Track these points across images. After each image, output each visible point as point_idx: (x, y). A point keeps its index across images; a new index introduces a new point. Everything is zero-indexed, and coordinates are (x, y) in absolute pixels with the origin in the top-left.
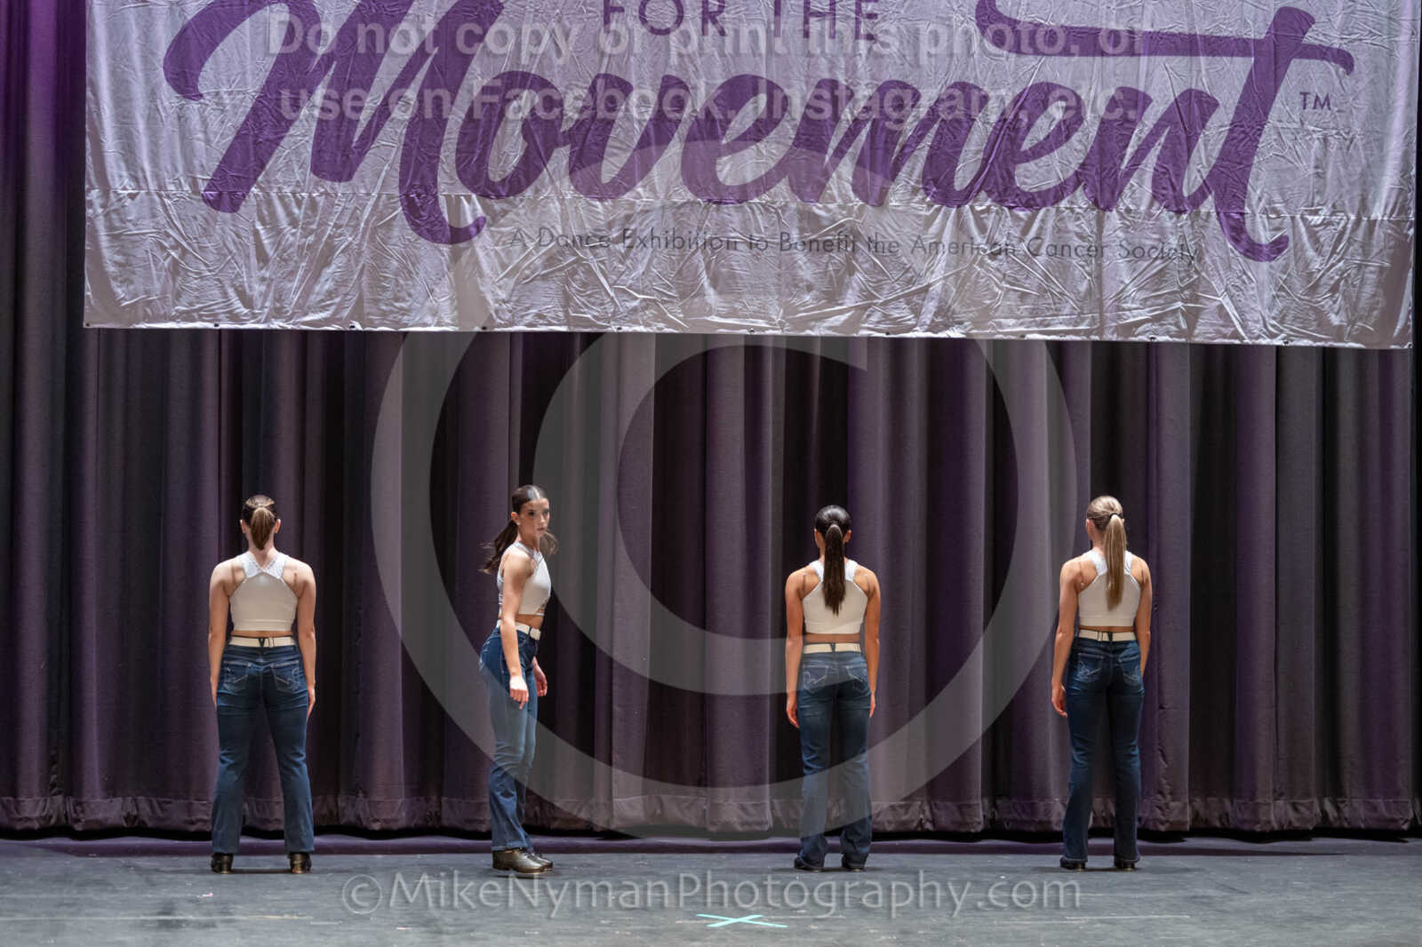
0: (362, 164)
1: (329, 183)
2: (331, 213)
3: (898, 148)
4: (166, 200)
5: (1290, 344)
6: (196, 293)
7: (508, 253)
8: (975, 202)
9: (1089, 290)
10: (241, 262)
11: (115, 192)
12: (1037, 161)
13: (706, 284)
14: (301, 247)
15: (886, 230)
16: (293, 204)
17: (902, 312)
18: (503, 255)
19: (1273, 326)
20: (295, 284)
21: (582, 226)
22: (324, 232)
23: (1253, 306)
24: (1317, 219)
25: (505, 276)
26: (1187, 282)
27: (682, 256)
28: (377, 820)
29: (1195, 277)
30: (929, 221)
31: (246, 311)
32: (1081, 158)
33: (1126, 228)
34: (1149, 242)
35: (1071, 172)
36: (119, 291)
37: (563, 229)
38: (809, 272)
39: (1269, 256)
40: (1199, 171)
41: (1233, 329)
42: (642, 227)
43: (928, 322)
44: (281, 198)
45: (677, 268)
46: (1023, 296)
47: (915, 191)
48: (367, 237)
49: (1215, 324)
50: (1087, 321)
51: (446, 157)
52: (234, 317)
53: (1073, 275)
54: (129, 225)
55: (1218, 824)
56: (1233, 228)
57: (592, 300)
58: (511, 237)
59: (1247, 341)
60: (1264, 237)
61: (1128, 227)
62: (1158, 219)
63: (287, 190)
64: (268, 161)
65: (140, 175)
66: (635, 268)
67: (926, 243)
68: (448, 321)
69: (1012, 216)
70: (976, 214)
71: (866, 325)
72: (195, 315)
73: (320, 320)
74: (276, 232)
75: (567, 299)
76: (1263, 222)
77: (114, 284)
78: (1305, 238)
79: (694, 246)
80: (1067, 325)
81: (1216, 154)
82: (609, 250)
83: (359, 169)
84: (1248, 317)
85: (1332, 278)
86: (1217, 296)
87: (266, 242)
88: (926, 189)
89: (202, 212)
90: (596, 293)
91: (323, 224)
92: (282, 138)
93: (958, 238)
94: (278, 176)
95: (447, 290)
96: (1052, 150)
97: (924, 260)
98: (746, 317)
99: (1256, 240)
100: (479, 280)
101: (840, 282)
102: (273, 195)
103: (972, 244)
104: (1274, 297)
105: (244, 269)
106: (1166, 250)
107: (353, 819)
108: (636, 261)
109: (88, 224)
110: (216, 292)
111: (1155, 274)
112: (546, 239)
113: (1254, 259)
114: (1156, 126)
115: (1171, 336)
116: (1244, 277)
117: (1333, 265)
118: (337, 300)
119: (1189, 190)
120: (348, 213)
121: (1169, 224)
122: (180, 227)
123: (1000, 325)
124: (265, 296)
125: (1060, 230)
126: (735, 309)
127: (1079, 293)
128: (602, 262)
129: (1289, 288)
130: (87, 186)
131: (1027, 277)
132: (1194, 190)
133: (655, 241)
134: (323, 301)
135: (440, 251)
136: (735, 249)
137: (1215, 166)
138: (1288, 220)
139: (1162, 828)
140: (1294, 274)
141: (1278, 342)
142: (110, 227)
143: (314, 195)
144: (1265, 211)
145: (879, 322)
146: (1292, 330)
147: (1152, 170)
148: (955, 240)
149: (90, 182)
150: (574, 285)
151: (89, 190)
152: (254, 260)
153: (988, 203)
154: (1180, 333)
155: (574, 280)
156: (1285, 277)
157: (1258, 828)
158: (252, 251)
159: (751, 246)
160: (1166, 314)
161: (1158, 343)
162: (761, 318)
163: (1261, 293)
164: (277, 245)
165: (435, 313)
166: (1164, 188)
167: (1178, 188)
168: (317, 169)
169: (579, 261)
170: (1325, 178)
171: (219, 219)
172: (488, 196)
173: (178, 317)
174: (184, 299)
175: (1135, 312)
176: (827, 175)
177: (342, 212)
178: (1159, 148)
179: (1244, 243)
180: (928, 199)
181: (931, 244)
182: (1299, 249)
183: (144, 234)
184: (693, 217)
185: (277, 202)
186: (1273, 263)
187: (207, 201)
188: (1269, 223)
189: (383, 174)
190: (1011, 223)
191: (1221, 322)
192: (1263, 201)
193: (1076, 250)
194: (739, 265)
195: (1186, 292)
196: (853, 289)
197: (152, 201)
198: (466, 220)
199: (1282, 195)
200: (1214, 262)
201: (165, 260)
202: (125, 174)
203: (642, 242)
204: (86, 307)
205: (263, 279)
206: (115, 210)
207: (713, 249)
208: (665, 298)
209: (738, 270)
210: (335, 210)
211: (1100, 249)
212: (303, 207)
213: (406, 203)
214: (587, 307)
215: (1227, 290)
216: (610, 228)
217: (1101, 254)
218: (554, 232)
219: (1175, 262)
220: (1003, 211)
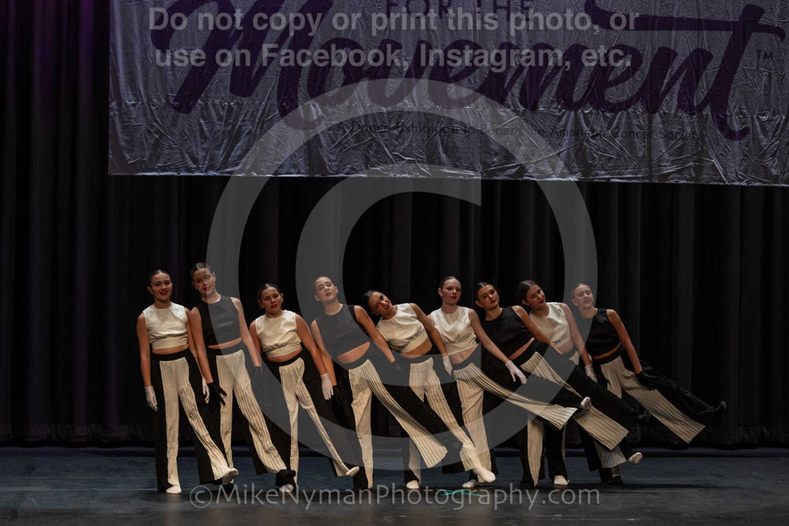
0: (257, 88)
1: (239, 97)
2: (240, 114)
3: (543, 79)
4: (152, 107)
5: (750, 185)
6: (168, 157)
7: (336, 135)
8: (585, 108)
9: (644, 156)
10: (192, 140)
11: (126, 104)
12: (617, 87)
13: (441, 152)
14: (224, 132)
15: (537, 123)
16: (220, 109)
18: (333, 136)
19: (741, 175)
20: (221, 152)
21: (375, 121)
22: (237, 123)
23: (731, 164)
24: (765, 118)
25: (334, 147)
26: (695, 151)
27: (429, 137)
30: (560, 118)
31: (195, 166)
32: (639, 85)
33: (663, 123)
34: (675, 130)
35: (635, 93)
36: (127, 155)
37: (365, 122)
38: (496, 146)
39: (739, 138)
40: (702, 92)
41: (719, 177)
42: (408, 121)
44: (214, 105)
45: (426, 143)
46: (610, 159)
47: (553, 102)
48: (259, 127)
49: (710, 174)
50: (643, 172)
51: (303, 84)
52: (189, 170)
53: (635, 148)
54: (132, 120)
56: (720, 123)
57: (381, 160)
59: (727, 183)
60: (737, 127)
61: (664, 122)
62: (681, 117)
63: (217, 102)
64: (207, 85)
65: (138, 93)
66: (403, 144)
67: (558, 130)
68: (303, 171)
69: (603, 116)
70: (585, 115)
71: (526, 174)
72: (167, 168)
73: (234, 171)
74: (211, 124)
75: (367, 160)
76: (736, 120)
77: (124, 152)
78: (758, 128)
79: (435, 132)
80: (632, 174)
81: (711, 83)
82: (390, 134)
83: (256, 90)
84: (728, 170)
85: (773, 150)
86: (711, 159)
87: (206, 129)
88: (557, 101)
89: (172, 114)
90: (383, 156)
91: (236, 119)
92: (214, 74)
93: (575, 128)
94: (212, 94)
95: (303, 155)
96: (624, 81)
97: (558, 139)
99: (733, 130)
100: (320, 149)
102: (209, 104)
103: (582, 131)
104: (741, 160)
105: (194, 144)
106: (685, 134)
108: (404, 140)
109: (111, 119)
110: (179, 156)
111: (677, 149)
112: (356, 128)
113: (731, 139)
114: (680, 68)
115: (687, 181)
117: (773, 143)
119: (697, 103)
120: (250, 114)
121: (686, 121)
122: (160, 123)
123: (597, 174)
124: (205, 158)
125: (629, 124)
126: (457, 165)
127: (638, 157)
128: (386, 140)
129: (750, 155)
130: (110, 100)
131: (612, 149)
132: (700, 102)
133: (414, 129)
134: (236, 160)
136: (457, 133)
137: (711, 90)
138: (749, 119)
140: (752, 147)
141: (744, 184)
142: (122, 121)
143: (232, 104)
144: (737, 114)
146: (751, 177)
147: (677, 92)
148: (573, 129)
149: (112, 99)
150: (371, 152)
151: (112, 101)
152: (198, 139)
153: (591, 109)
154: (692, 179)
155: (371, 150)
156: (747, 149)
158: (198, 134)
159: (465, 131)
160: (684, 168)
161: (680, 184)
162: (471, 170)
163: (734, 158)
164: (211, 131)
165: (295, 166)
166: (684, 102)
167: (691, 101)
168: (232, 90)
169: (373, 139)
170: (769, 97)
171: (180, 117)
173: (158, 169)
174: (162, 160)
175: (668, 167)
176: (506, 94)
177: (246, 114)
178: (682, 80)
179: (726, 131)
180: (559, 107)
181: (561, 131)
182: (755, 135)
183: (140, 125)
185: (211, 108)
186: (741, 141)
187: (174, 107)
188: (740, 121)
189: (268, 93)
190: (602, 120)
191: (713, 173)
192: (736, 108)
193: (637, 134)
194: (459, 142)
195: (695, 157)
197: (145, 107)
199: (746, 105)
200: (710, 141)
201: (152, 139)
202: (130, 93)
203: (407, 129)
204: (110, 164)
205: (204, 149)
206: (126, 113)
207: (445, 133)
208: (420, 160)
209: (459, 144)
210: (242, 112)
211: (650, 134)
212: (225, 111)
213: (280, 109)
214: (378, 164)
215: (717, 156)
216: (390, 122)
217: (651, 137)
218: (360, 124)
219: (689, 141)
220: (599, 113)
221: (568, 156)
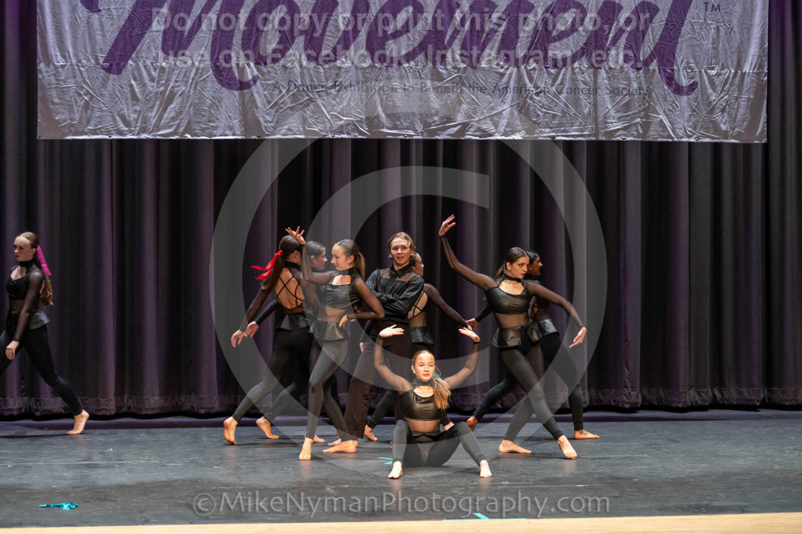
0: (190, 47)
2: (172, 75)
3: (484, 35)
4: (82, 69)
5: (699, 141)
6: (99, 120)
7: (271, 95)
8: (527, 64)
9: (589, 113)
11: (53, 64)
12: (561, 42)
13: (380, 111)
14: (157, 93)
15: (478, 80)
16: (152, 70)
17: (488, 126)
18: (268, 96)
19: (690, 131)
20: (154, 114)
21: (312, 80)
22: (169, 85)
23: (679, 120)
24: (713, 72)
25: (271, 108)
26: (642, 107)
27: (367, 96)
28: (203, 408)
29: (647, 104)
30: (502, 75)
31: (126, 129)
32: (584, 40)
33: (609, 78)
34: (622, 86)
35: (579, 48)
36: (56, 119)
37: (302, 82)
38: (437, 104)
39: (687, 93)
40: (649, 46)
41: (667, 133)
42: (346, 80)
43: (503, 131)
44: (145, 67)
45: (364, 103)
46: (554, 116)
47: (494, 58)
48: (193, 87)
49: (657, 131)
50: (588, 130)
51: (236, 42)
52: (120, 133)
53: (581, 104)
54: (62, 82)
55: (656, 403)
56: (668, 78)
57: (318, 120)
58: (273, 86)
59: (675, 139)
60: (685, 82)
62: (627, 73)
63: (148, 62)
64: (137, 46)
65: (67, 54)
66: (341, 103)
67: (501, 88)
68: (238, 133)
69: (547, 71)
70: (528, 72)
71: (468, 133)
72: (98, 131)
73: (167, 133)
74: (143, 85)
75: (304, 121)
76: (684, 75)
77: (53, 115)
78: (707, 83)
79: (374, 91)
80: (577, 132)
81: (658, 37)
82: (327, 93)
84: (676, 126)
85: (722, 105)
86: (659, 115)
87: (137, 90)
89: (102, 75)
90: (321, 117)
91: (168, 80)
92: (145, 33)
93: (518, 85)
94: (144, 54)
95: (238, 116)
96: (568, 36)
97: (500, 97)
98: (402, 129)
99: (680, 85)
100: (255, 110)
101: (454, 109)
102: (140, 64)
103: (526, 88)
104: (690, 115)
105: (125, 105)
106: (631, 90)
107: (189, 408)
108: (342, 99)
109: (39, 82)
110: (110, 119)
111: (624, 104)
112: (292, 87)
113: (678, 94)
114: (625, 22)
115: (634, 137)
116: (674, 105)
117: (722, 98)
118: (177, 122)
119: (643, 57)
120: (182, 74)
121: (633, 76)
122: (89, 83)
123: (541, 132)
124: (137, 120)
125: (574, 80)
126: (397, 125)
127: (584, 114)
128: (323, 100)
129: (699, 110)
130: (38, 61)
131: (556, 106)
132: (646, 57)
133: (353, 88)
134: (169, 123)
135: (234, 94)
136: (396, 92)
137: (657, 44)
138: (697, 73)
139: (627, 406)
140: (701, 102)
141: (692, 140)
142: (51, 84)
143: (164, 64)
144: (685, 68)
145: (475, 131)
146: (700, 133)
147: (623, 46)
148: (516, 86)
149: (40, 60)
150: (308, 112)
151: (39, 63)
152: (130, 101)
153: (534, 65)
154: (639, 135)
155: (308, 110)
156: (696, 104)
157: (680, 405)
158: (129, 95)
159: (405, 90)
160: (631, 125)
161: (627, 141)
162: (411, 130)
163: (682, 113)
164: (143, 92)
165: (231, 128)
166: (630, 56)
167: (637, 56)
168: (165, 50)
169: (311, 100)
170: (717, 50)
171: (110, 78)
172: (260, 64)
173: (89, 133)
174: (92, 123)
175: (615, 124)
176: (446, 51)
177: (179, 74)
178: (627, 34)
179: (673, 86)
181: (503, 88)
182: (704, 90)
183: (69, 87)
184: (373, 74)
185: (143, 69)
186: (689, 96)
187: (104, 68)
188: (688, 75)
189: (201, 52)
190: (546, 76)
191: (661, 129)
192: (684, 62)
193: (582, 90)
194: (399, 101)
195: (642, 113)
196: (461, 113)
197: (74, 69)
198: (247, 77)
199: (694, 59)
201: (81, 101)
202: (59, 54)
203: (345, 88)
204: (39, 128)
205: (136, 111)
206: (53, 74)
207: (384, 92)
208: (358, 119)
209: (398, 103)
210: (175, 73)
211: (596, 90)
212: (157, 71)
213: (214, 68)
214: (315, 124)
215: (664, 112)
216: (327, 81)
217: (596, 92)
218: (296, 83)
219: (636, 96)
220: (542, 69)
221: (512, 114)
